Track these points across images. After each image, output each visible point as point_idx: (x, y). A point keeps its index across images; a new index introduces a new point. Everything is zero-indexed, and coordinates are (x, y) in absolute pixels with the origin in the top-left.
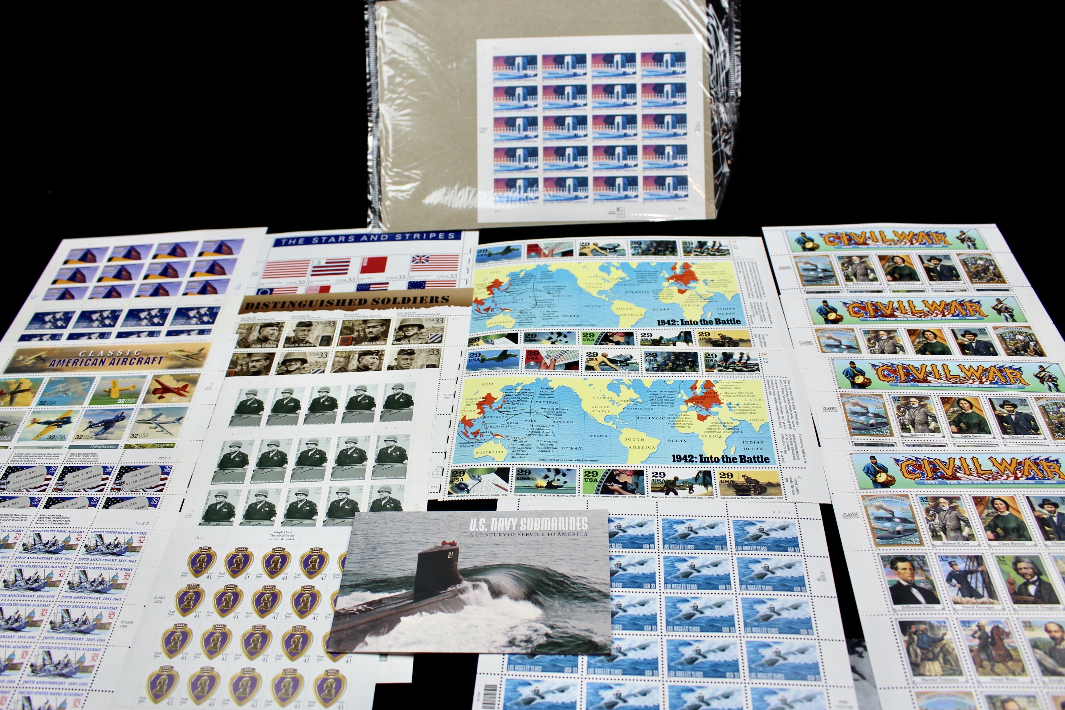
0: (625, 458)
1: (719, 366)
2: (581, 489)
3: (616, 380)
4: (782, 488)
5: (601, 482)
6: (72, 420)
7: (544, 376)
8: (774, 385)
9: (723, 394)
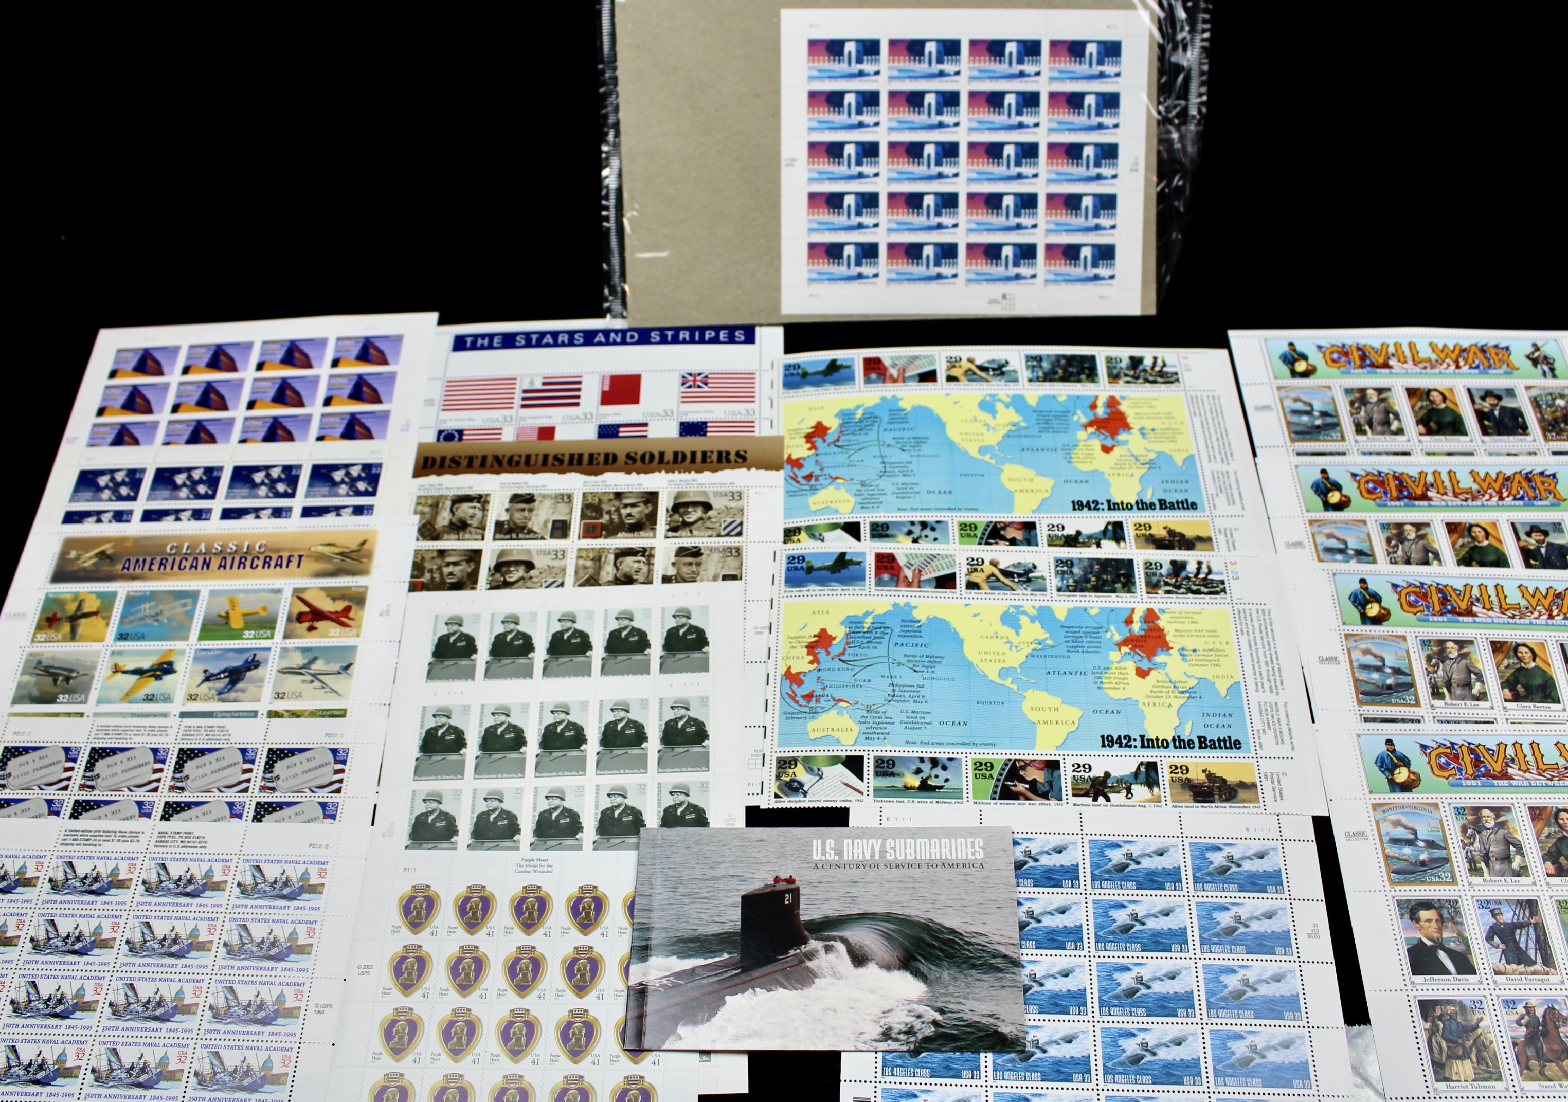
0: (1031, 741)
1: (1167, 584)
2: (971, 791)
3: (1014, 607)
4: (1260, 792)
5: (998, 780)
6: (176, 666)
7: (905, 600)
8: (1248, 617)
9: (1172, 632)
